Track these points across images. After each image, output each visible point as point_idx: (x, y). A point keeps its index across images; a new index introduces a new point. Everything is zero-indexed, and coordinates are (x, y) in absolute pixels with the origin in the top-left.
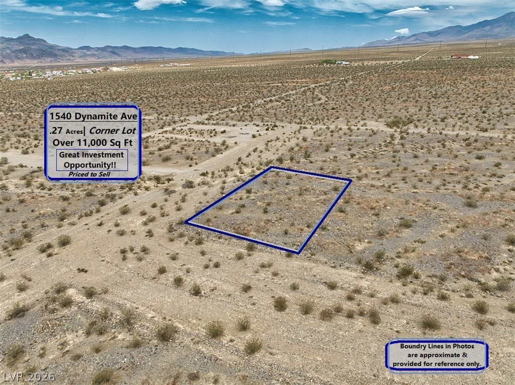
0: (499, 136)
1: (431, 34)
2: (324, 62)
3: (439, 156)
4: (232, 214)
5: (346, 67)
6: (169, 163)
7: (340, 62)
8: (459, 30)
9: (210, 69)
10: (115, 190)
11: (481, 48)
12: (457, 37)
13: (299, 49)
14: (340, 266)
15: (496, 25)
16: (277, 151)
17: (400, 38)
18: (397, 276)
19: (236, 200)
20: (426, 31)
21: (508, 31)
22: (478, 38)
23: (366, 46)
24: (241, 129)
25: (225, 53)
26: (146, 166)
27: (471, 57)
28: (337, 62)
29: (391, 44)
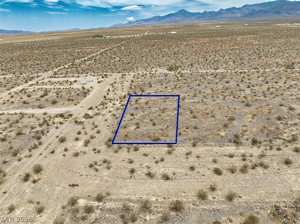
0: (225, 71)
1: (145, 20)
2: (95, 36)
3: (209, 84)
4: (135, 129)
5: (109, 39)
6: (58, 104)
7: (105, 36)
8: (159, 18)
9: (21, 43)
10: (36, 128)
11: (173, 28)
12: (159, 22)
13: (72, 29)
14: (224, 145)
15: (176, 16)
16: (123, 89)
17: (130, 22)
18: (252, 144)
19: (128, 121)
20: (143, 19)
21: (182, 19)
22: (169, 23)
23: (112, 27)
24: (85, 78)
25: (23, 31)
26: (43, 109)
27: (172, 32)
28: (104, 36)
29: (125, 26)
